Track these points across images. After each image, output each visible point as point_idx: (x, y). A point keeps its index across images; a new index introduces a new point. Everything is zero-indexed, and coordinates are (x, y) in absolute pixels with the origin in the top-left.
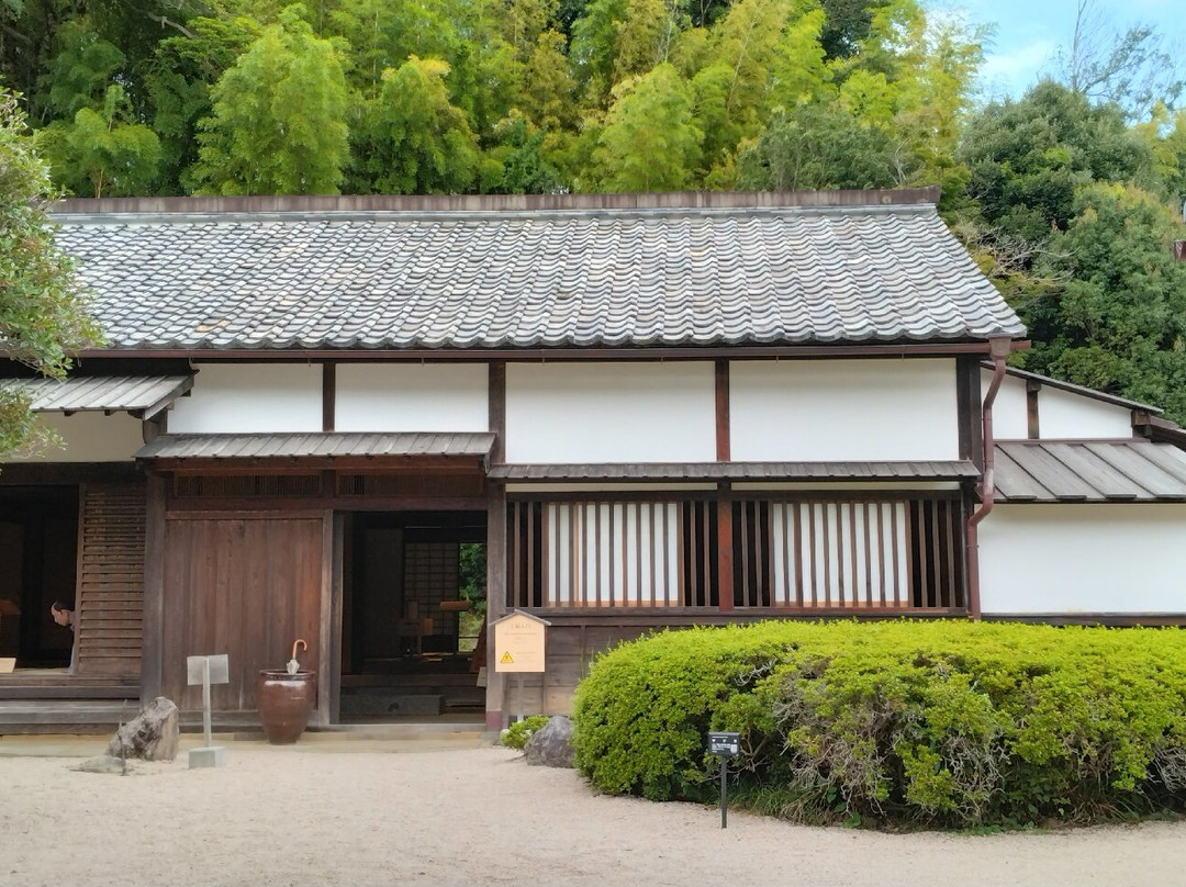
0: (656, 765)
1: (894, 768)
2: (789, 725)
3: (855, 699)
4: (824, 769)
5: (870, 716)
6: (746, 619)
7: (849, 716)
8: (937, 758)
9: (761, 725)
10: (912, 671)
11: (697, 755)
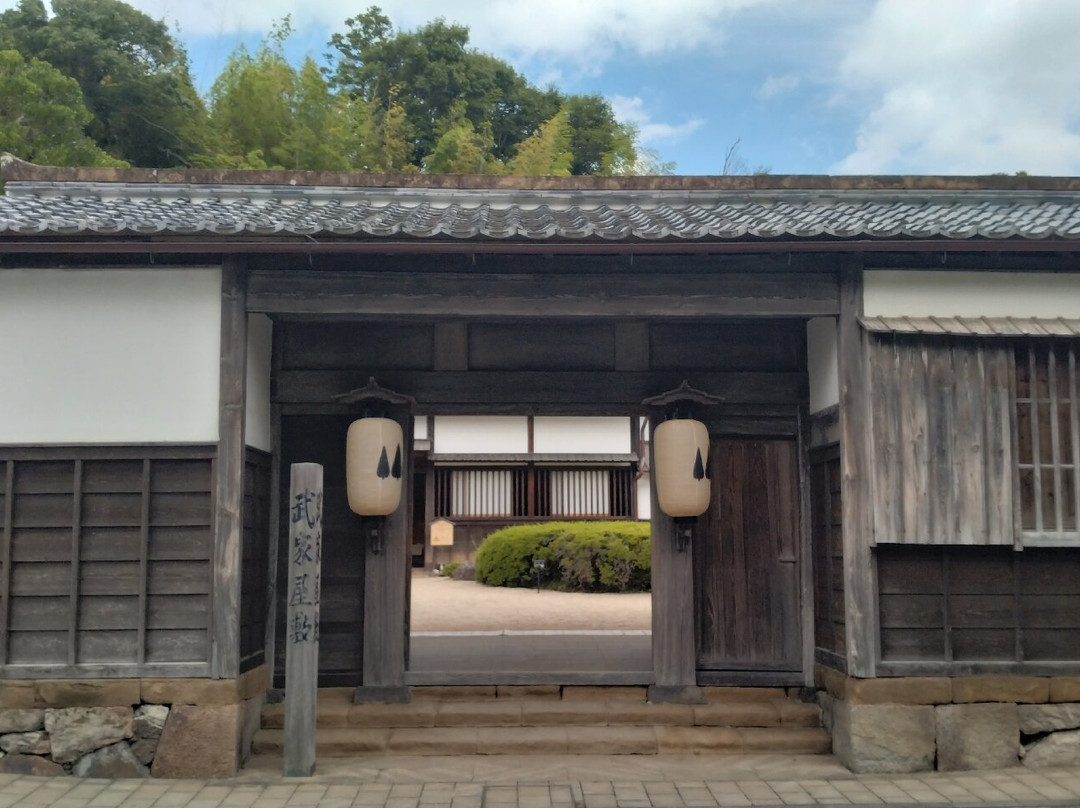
0: (513, 574)
1: (597, 571)
2: (561, 557)
3: (584, 548)
4: (573, 573)
5: (590, 553)
6: (541, 521)
7: (582, 554)
8: (611, 567)
9: (552, 558)
10: (603, 538)
11: (527, 570)
